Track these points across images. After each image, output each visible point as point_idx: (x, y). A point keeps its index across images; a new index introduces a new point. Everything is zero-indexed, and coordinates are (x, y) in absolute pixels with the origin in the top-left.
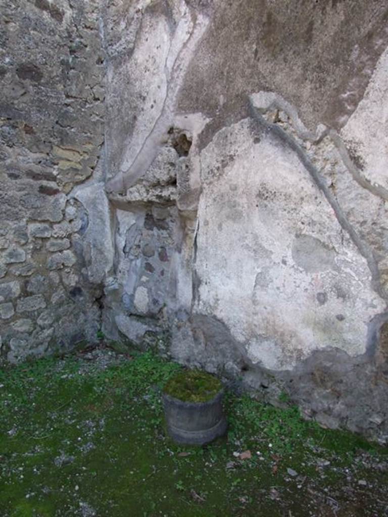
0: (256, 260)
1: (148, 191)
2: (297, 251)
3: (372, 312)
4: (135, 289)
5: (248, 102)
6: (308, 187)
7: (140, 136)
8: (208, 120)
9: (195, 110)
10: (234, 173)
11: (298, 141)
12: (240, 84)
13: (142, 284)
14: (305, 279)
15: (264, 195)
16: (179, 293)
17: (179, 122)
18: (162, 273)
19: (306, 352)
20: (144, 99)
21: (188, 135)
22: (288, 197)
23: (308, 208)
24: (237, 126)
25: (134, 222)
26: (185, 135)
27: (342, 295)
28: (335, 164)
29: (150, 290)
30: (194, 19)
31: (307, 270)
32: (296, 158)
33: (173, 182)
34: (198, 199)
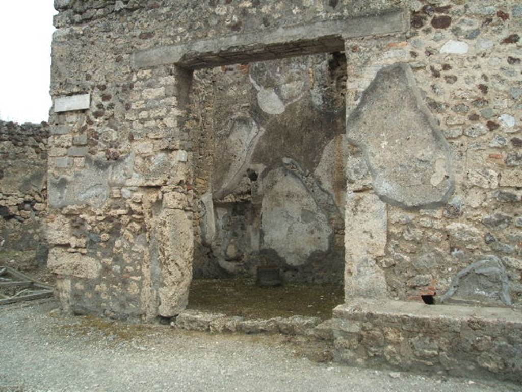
0: (287, 221)
1: (236, 198)
2: (303, 216)
3: (329, 234)
4: (227, 247)
5: (281, 161)
6: (305, 192)
7: (233, 172)
8: (265, 167)
9: (260, 163)
10: (277, 188)
11: (301, 176)
12: (279, 154)
13: (232, 244)
14: (306, 226)
15: (289, 195)
16: (252, 244)
17: (252, 167)
18: (243, 236)
19: (309, 254)
20: (235, 156)
21: (256, 172)
22: (298, 196)
23: (305, 200)
24: (278, 170)
25: (226, 213)
26: (255, 173)
27: (319, 229)
28: (313, 184)
29: (236, 246)
30: (259, 128)
31: (307, 222)
32: (300, 181)
33: (249, 193)
34: (262, 200)
